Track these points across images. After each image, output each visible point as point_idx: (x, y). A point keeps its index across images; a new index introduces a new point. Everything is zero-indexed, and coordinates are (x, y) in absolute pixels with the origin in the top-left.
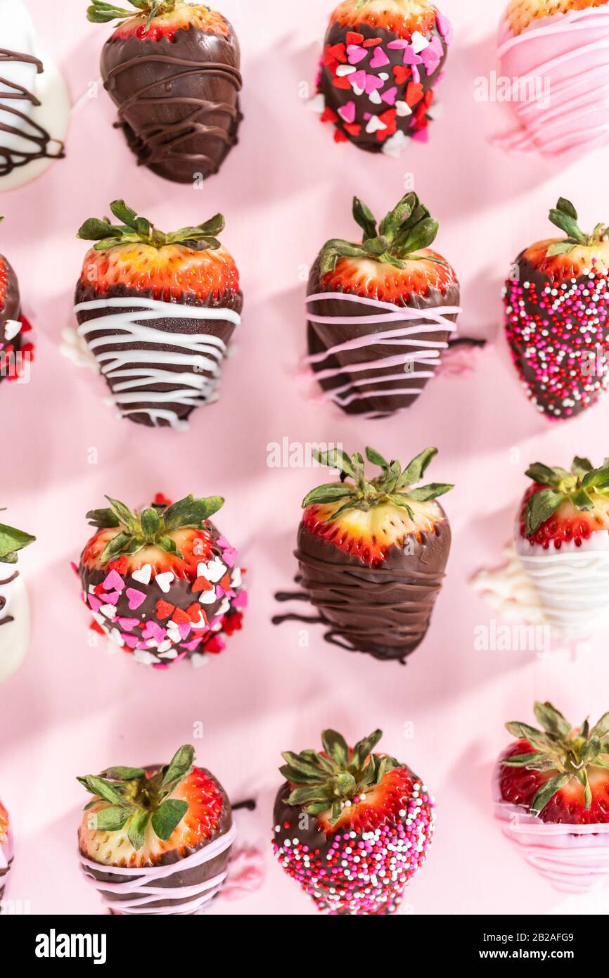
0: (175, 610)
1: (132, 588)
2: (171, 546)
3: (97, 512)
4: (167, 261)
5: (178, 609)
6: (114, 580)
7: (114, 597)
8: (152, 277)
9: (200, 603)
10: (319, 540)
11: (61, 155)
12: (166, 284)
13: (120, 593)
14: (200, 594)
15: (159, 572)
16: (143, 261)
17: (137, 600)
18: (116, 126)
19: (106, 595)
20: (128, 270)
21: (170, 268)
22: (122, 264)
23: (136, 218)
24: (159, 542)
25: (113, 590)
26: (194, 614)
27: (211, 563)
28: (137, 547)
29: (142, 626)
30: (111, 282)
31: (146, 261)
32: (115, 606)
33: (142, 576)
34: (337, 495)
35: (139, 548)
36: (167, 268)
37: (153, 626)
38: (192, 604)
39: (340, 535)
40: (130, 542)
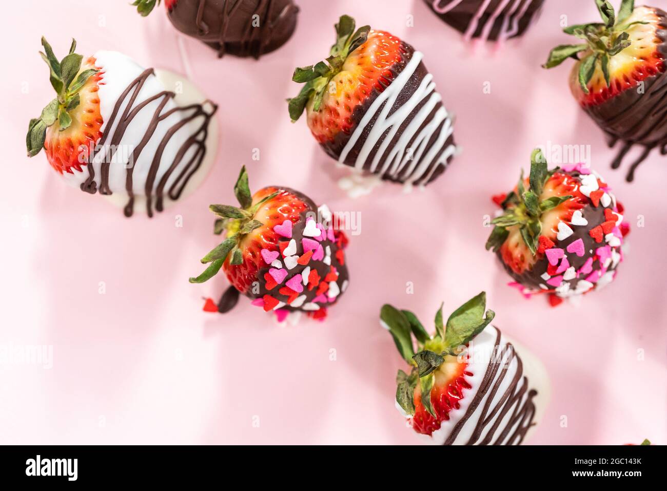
0: (601, 226)
1: (568, 245)
2: (553, 201)
3: (490, 240)
4: (360, 68)
5: (602, 225)
6: (553, 255)
7: (565, 262)
8: (364, 83)
9: (607, 207)
10: (614, 98)
11: (216, 107)
12: (377, 76)
13: (566, 256)
14: (600, 203)
15: (570, 221)
16: (348, 83)
17: (579, 247)
18: (220, 56)
19: (560, 267)
20: (348, 97)
21: (366, 67)
22: (341, 99)
23: (313, 69)
24: (544, 208)
25: (560, 260)
26: (612, 217)
27: (583, 182)
28: (538, 225)
29: (595, 258)
30: (348, 115)
31: (350, 81)
32: (570, 266)
33: (565, 232)
34: (590, 66)
35: (540, 224)
36: (365, 69)
37: (601, 251)
38: (604, 213)
39: (622, 81)
40: (530, 230)
